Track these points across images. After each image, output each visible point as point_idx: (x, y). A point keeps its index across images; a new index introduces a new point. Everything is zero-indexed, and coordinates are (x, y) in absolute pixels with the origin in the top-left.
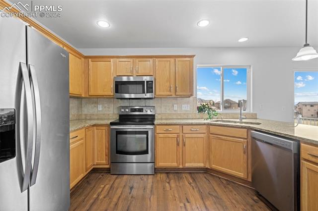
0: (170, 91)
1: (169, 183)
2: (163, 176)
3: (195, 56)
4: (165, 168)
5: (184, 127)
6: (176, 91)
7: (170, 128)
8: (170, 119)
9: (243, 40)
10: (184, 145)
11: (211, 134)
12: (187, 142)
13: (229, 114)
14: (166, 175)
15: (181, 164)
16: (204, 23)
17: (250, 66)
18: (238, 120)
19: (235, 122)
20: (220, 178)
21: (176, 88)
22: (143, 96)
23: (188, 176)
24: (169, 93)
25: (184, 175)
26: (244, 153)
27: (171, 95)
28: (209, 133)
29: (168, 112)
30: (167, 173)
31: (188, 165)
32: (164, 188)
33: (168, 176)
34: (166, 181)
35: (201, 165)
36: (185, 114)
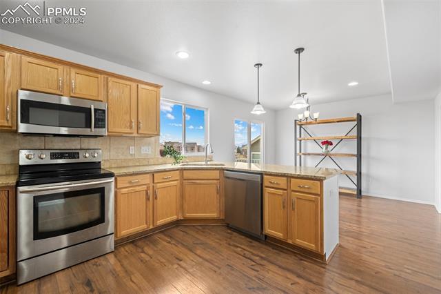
0: (131, 127)
1: (143, 252)
2: (129, 248)
3: (162, 87)
4: (128, 237)
5: (155, 175)
6: (138, 128)
7: (134, 179)
8: (124, 167)
9: (206, 83)
10: (156, 198)
11: (185, 180)
12: (159, 193)
13: (191, 157)
14: (132, 245)
15: (151, 223)
16: (183, 55)
17: (207, 109)
18: (204, 163)
19: (201, 165)
20: (194, 226)
21: (138, 123)
22: (87, 131)
23: (162, 236)
24: (128, 131)
25: (156, 237)
26: (218, 193)
27: (132, 133)
28: (183, 178)
29: (121, 157)
30: (132, 242)
31: (159, 222)
32: (142, 261)
33: (136, 245)
34: (138, 252)
35: (174, 218)
36: (144, 159)
